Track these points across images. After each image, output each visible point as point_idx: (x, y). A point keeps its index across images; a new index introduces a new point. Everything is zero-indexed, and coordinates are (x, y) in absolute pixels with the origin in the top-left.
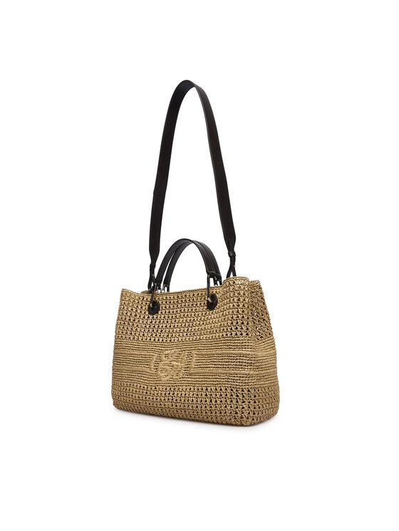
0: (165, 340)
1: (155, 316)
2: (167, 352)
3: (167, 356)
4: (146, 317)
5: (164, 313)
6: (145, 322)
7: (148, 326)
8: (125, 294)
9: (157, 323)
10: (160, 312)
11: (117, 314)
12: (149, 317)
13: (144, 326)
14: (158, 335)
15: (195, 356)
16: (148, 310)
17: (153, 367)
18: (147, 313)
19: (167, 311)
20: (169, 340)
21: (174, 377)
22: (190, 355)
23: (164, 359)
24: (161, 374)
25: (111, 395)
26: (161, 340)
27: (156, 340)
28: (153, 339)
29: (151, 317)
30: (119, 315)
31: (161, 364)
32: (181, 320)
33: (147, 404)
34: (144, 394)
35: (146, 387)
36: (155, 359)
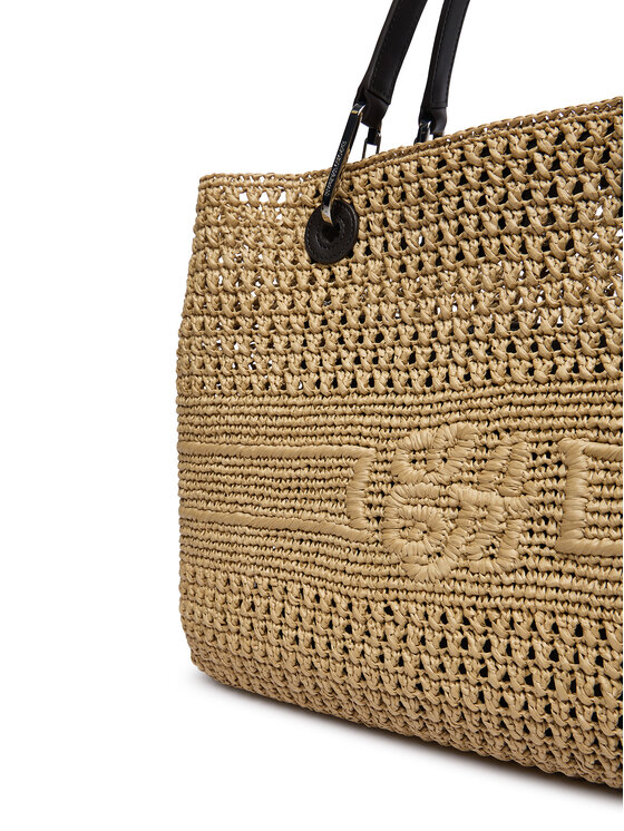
0: (400, 379)
1: (340, 271)
2: (417, 438)
3: (419, 456)
4: (303, 280)
5: (377, 250)
6: (300, 305)
7: (315, 322)
8: (215, 197)
9: (354, 300)
10: (359, 250)
11: (183, 288)
12: (312, 280)
13: (297, 321)
14: (366, 357)
15: (584, 461)
16: (310, 245)
17: (361, 510)
18: (304, 260)
19: (393, 240)
20: (418, 378)
21: (476, 564)
22: (550, 458)
23: (410, 471)
24: (407, 546)
25: (179, 624)
26: (381, 379)
27: (362, 384)
28: (344, 380)
29: (322, 275)
30: (191, 291)
31: (396, 497)
32: (468, 277)
33: (353, 680)
34: (338, 631)
35: (342, 603)
36: (366, 475)
